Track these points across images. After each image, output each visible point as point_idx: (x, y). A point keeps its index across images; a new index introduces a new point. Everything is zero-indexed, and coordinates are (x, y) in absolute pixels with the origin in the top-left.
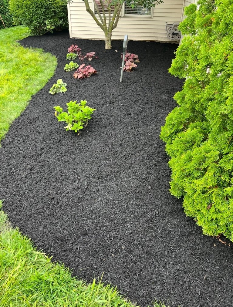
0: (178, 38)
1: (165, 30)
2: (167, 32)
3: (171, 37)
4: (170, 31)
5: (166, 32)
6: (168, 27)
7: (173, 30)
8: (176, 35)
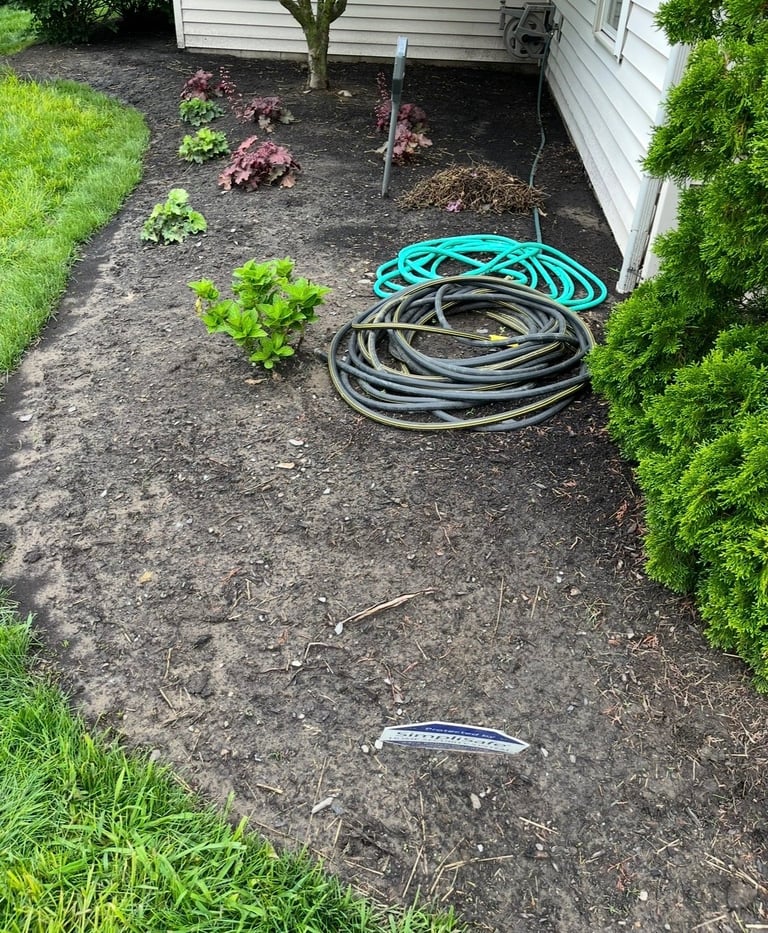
0: (542, 52)
1: (499, 26)
2: (506, 33)
3: (517, 51)
4: (514, 29)
5: (501, 33)
6: (507, 17)
7: (523, 25)
8: (536, 44)
